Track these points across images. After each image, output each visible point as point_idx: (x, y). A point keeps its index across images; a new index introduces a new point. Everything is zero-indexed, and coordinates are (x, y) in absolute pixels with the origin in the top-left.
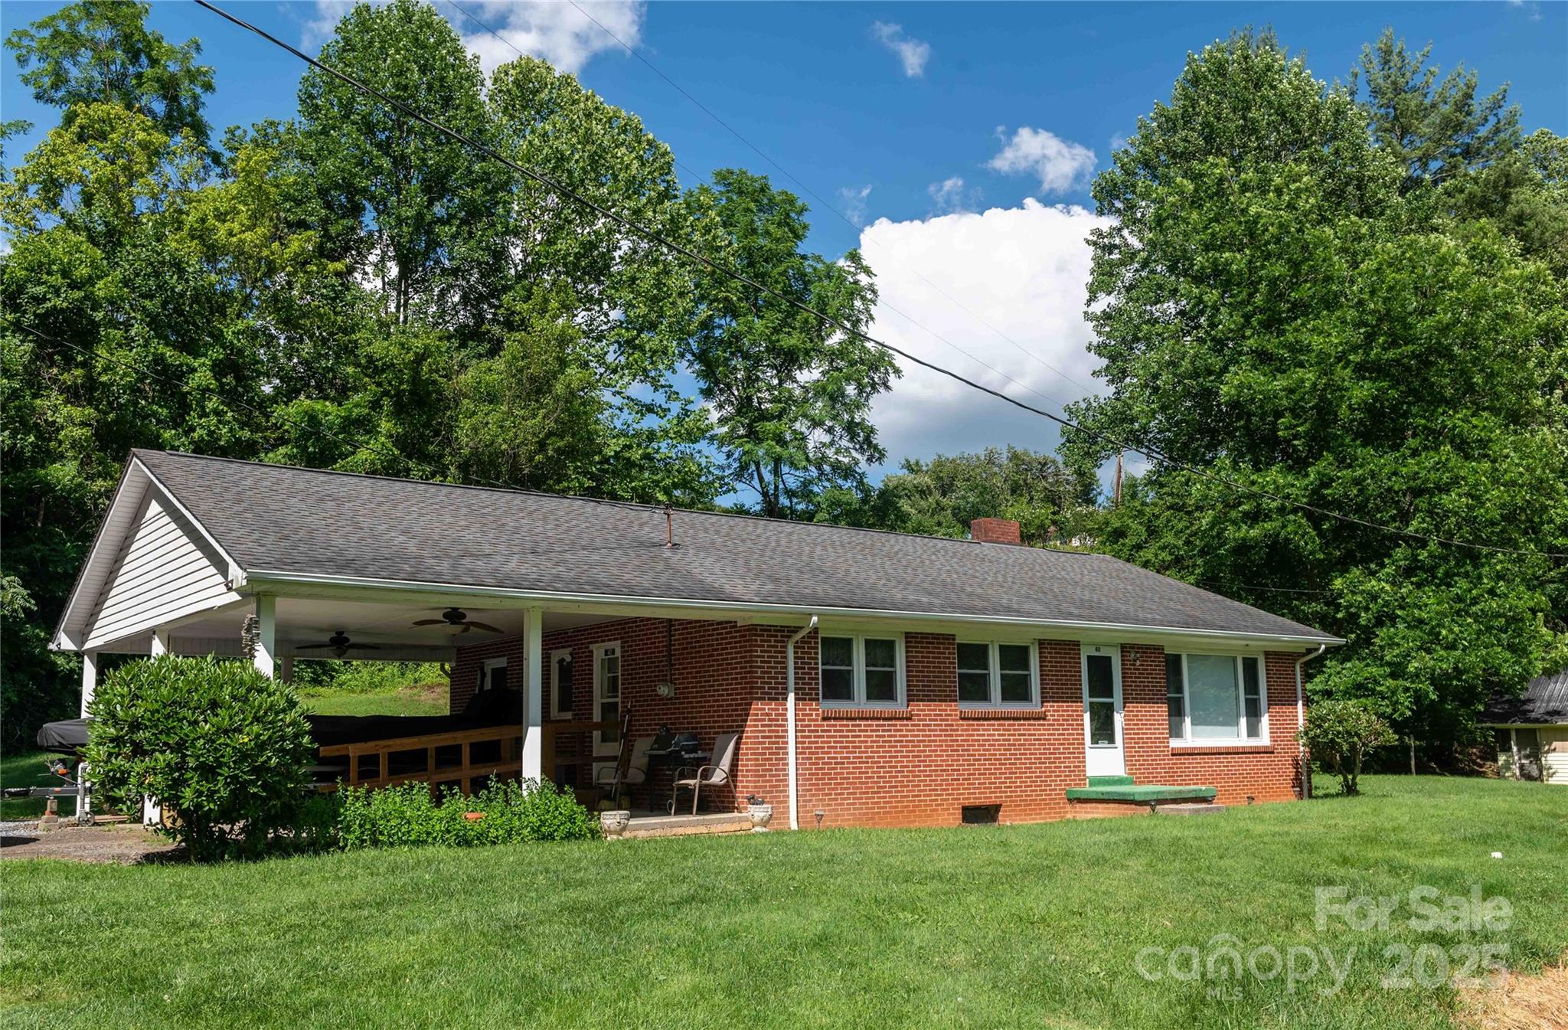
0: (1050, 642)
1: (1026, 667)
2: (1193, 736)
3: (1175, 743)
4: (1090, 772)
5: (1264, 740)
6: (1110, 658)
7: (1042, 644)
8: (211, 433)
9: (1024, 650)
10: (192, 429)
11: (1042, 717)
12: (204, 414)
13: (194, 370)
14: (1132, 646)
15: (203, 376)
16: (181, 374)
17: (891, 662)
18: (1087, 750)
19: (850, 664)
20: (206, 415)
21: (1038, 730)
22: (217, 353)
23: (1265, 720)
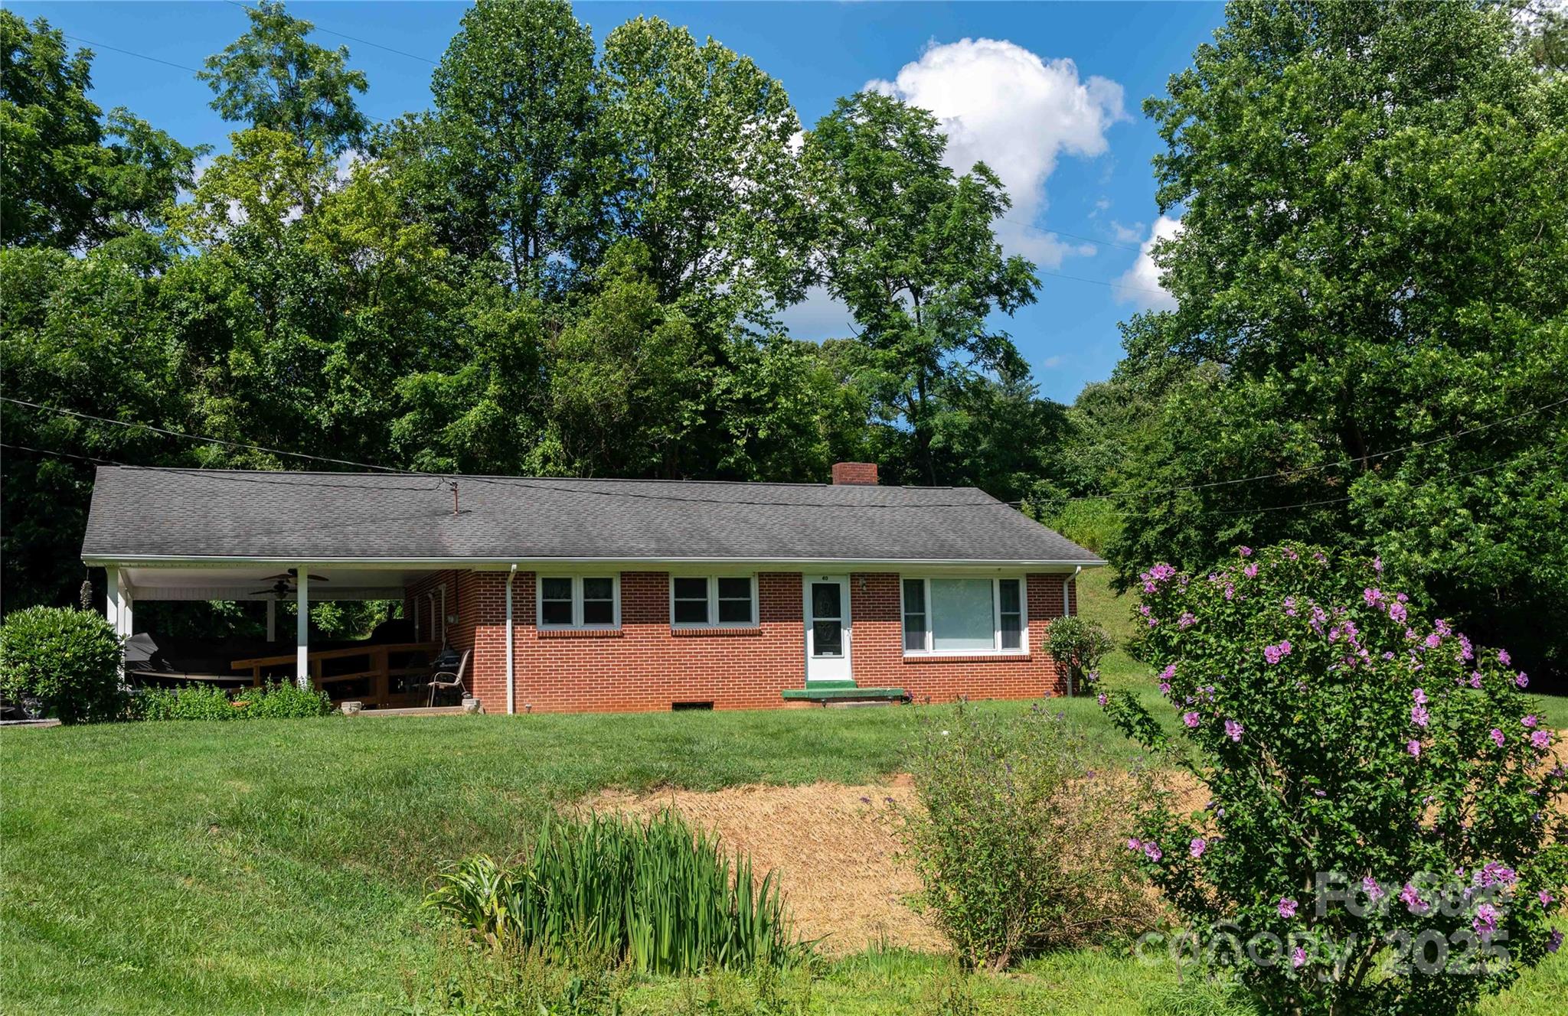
0: (769, 574)
1: (748, 595)
2: (934, 648)
3: (910, 654)
4: (812, 676)
5: (1025, 649)
6: (838, 586)
7: (761, 576)
8: (346, 407)
9: (746, 582)
10: (332, 404)
11: (760, 634)
12: (340, 391)
13: (330, 352)
14: (862, 575)
15: (337, 358)
16: (320, 359)
17: (609, 595)
18: (810, 660)
19: (569, 596)
20: (342, 392)
21: (753, 644)
22: (350, 336)
23: (1025, 635)
